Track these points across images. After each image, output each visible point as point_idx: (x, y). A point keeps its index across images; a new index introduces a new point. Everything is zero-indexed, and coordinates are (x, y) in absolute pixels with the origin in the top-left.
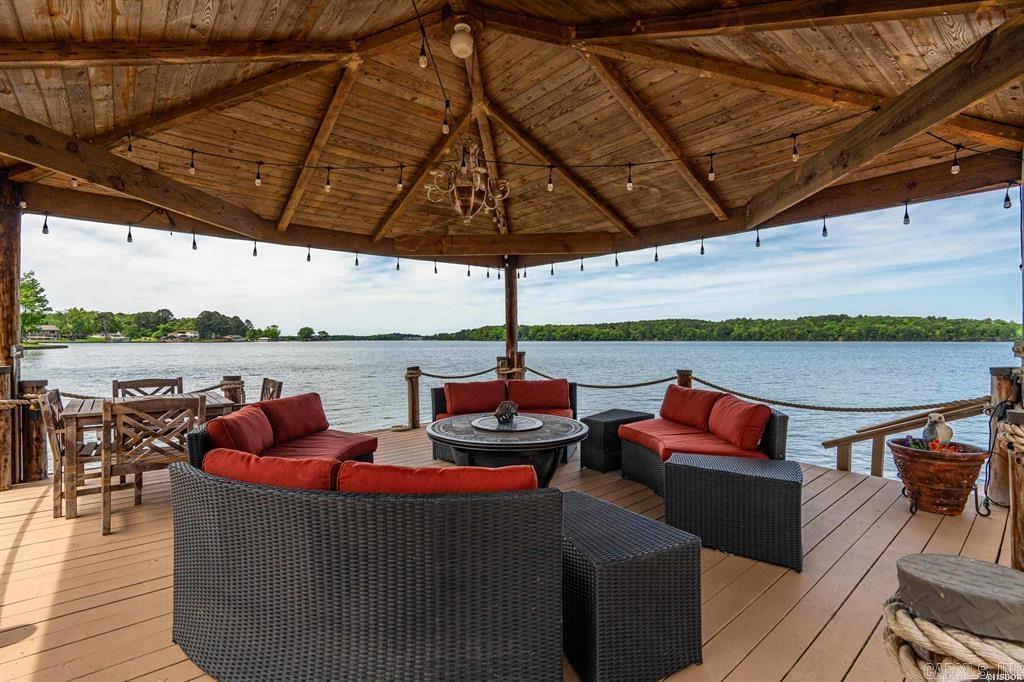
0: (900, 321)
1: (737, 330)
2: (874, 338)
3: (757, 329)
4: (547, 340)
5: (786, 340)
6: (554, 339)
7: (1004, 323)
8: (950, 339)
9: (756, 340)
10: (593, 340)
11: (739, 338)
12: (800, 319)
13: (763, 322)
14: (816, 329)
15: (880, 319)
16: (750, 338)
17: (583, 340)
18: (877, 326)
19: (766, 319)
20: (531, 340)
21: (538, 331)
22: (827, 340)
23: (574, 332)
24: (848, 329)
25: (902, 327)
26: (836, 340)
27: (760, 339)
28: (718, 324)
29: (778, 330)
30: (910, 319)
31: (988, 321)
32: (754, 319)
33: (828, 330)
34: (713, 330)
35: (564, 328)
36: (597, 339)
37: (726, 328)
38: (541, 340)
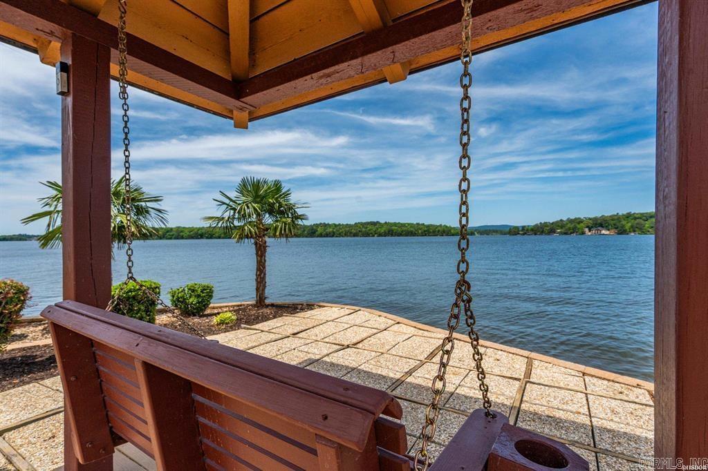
0: (403, 225)
1: (320, 230)
2: (392, 235)
3: (331, 230)
4: (175, 238)
5: (348, 236)
6: (182, 238)
7: (447, 227)
8: (426, 235)
9: (330, 237)
10: (216, 238)
11: (321, 236)
12: (356, 223)
13: (335, 225)
14: (364, 230)
15: (395, 224)
16: (327, 235)
17: (207, 238)
18: (393, 228)
19: (337, 223)
20: (161, 239)
21: (168, 232)
22: (369, 236)
23: (199, 232)
24: (379, 229)
25: (404, 228)
26: (373, 236)
27: (333, 236)
28: (308, 226)
29: (343, 230)
30: (409, 224)
31: (441, 225)
32: (330, 223)
33: (369, 230)
34: (304, 231)
35: (191, 230)
36: (219, 238)
37: (312, 229)
38: (171, 239)
